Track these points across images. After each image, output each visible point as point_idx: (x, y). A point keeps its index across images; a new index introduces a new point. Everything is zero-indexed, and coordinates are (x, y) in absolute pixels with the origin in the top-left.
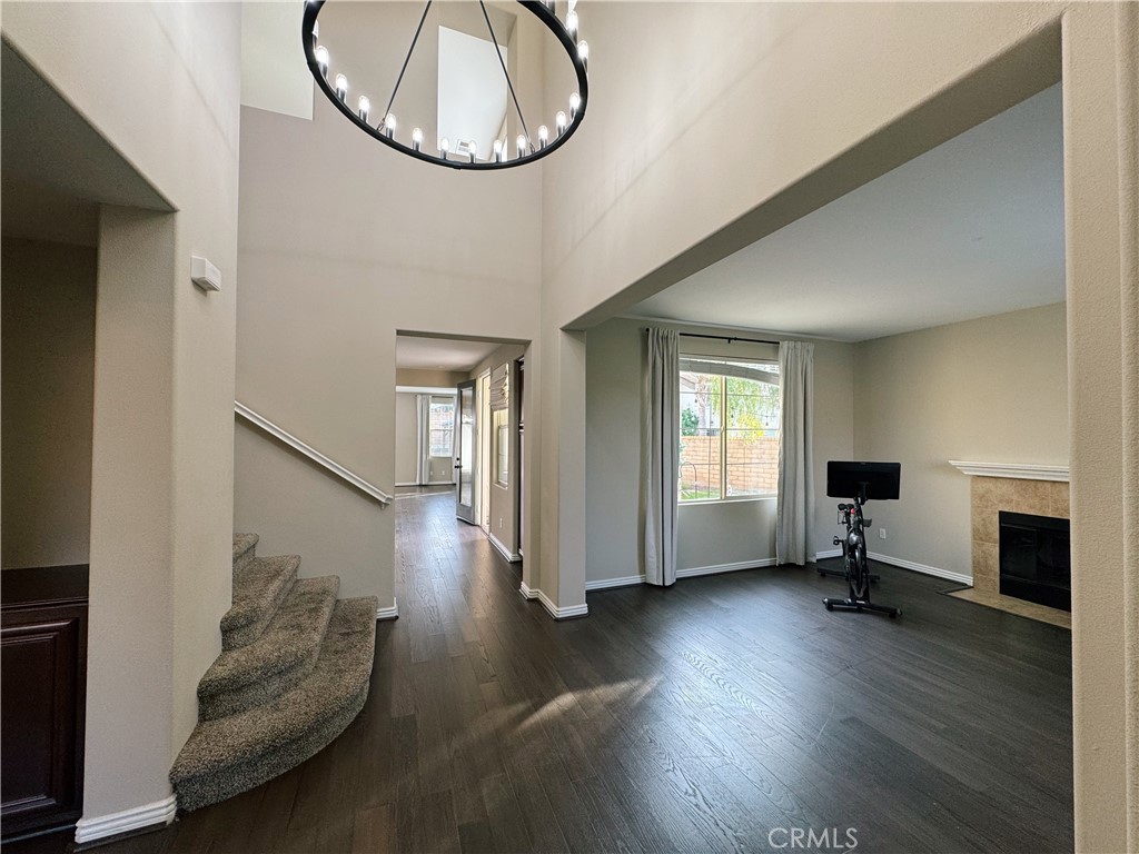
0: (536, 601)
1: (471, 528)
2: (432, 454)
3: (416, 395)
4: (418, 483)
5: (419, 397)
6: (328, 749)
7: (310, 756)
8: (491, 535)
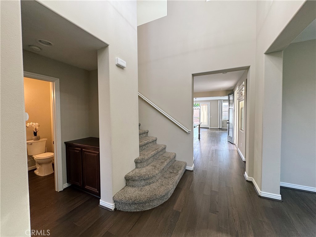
0: (251, 182)
1: (232, 145)
2: (223, 119)
3: (218, 100)
4: (218, 128)
5: (219, 101)
6: (152, 209)
7: (146, 209)
8: (238, 149)
